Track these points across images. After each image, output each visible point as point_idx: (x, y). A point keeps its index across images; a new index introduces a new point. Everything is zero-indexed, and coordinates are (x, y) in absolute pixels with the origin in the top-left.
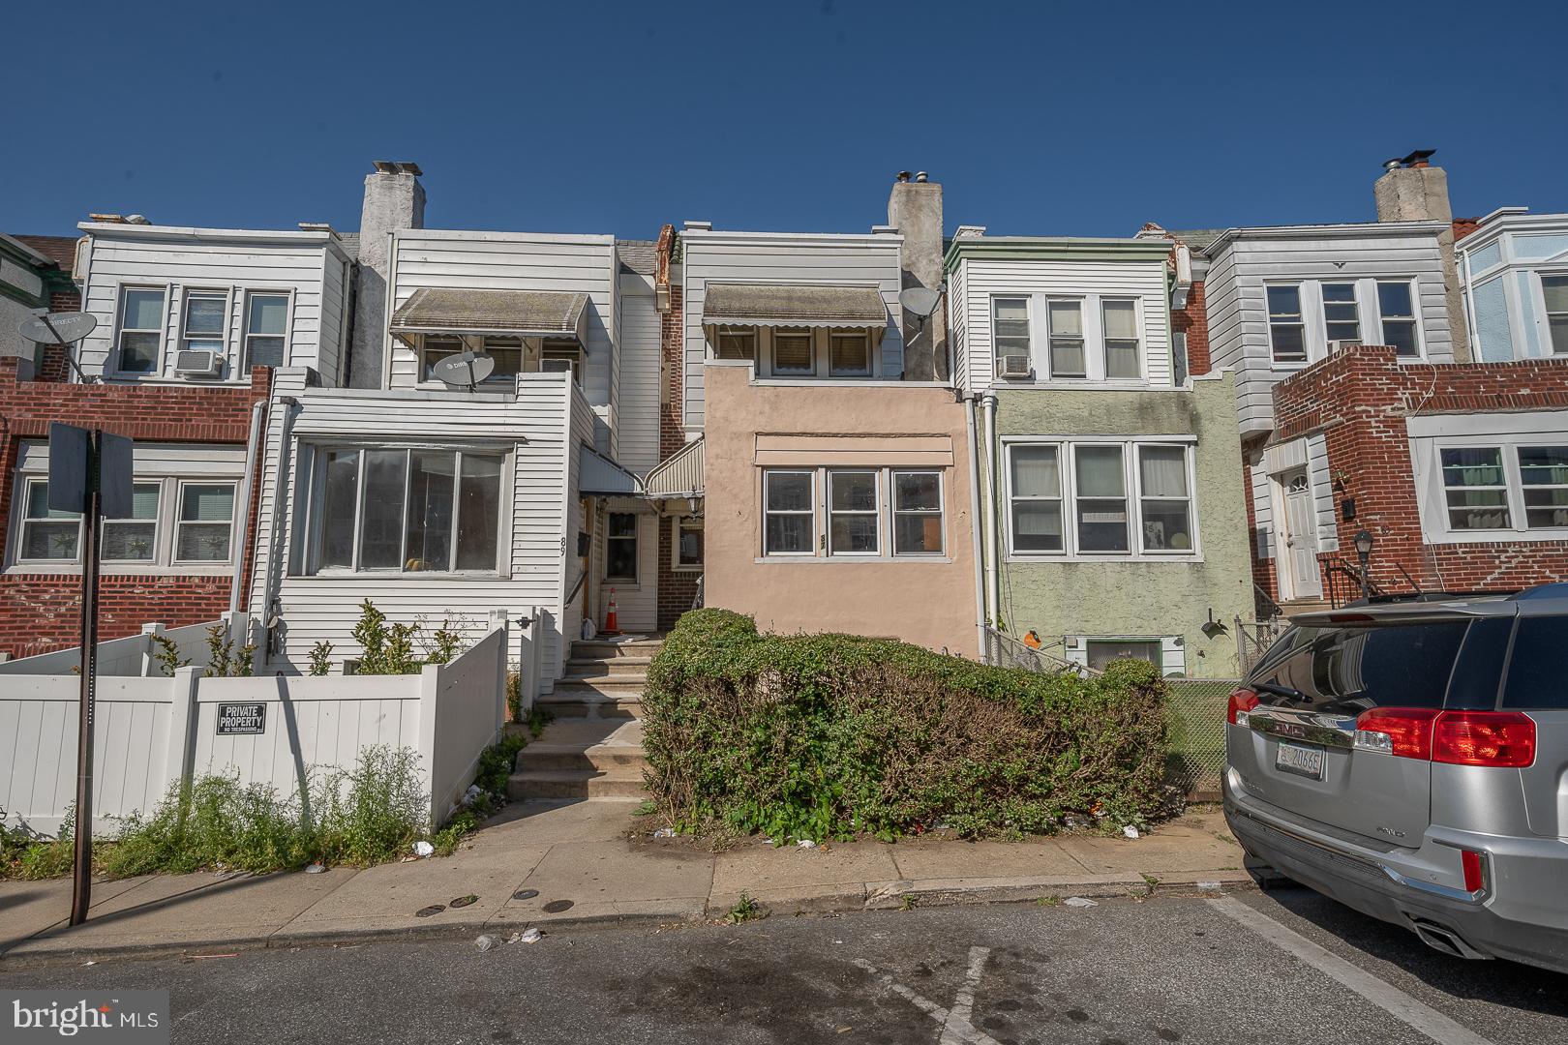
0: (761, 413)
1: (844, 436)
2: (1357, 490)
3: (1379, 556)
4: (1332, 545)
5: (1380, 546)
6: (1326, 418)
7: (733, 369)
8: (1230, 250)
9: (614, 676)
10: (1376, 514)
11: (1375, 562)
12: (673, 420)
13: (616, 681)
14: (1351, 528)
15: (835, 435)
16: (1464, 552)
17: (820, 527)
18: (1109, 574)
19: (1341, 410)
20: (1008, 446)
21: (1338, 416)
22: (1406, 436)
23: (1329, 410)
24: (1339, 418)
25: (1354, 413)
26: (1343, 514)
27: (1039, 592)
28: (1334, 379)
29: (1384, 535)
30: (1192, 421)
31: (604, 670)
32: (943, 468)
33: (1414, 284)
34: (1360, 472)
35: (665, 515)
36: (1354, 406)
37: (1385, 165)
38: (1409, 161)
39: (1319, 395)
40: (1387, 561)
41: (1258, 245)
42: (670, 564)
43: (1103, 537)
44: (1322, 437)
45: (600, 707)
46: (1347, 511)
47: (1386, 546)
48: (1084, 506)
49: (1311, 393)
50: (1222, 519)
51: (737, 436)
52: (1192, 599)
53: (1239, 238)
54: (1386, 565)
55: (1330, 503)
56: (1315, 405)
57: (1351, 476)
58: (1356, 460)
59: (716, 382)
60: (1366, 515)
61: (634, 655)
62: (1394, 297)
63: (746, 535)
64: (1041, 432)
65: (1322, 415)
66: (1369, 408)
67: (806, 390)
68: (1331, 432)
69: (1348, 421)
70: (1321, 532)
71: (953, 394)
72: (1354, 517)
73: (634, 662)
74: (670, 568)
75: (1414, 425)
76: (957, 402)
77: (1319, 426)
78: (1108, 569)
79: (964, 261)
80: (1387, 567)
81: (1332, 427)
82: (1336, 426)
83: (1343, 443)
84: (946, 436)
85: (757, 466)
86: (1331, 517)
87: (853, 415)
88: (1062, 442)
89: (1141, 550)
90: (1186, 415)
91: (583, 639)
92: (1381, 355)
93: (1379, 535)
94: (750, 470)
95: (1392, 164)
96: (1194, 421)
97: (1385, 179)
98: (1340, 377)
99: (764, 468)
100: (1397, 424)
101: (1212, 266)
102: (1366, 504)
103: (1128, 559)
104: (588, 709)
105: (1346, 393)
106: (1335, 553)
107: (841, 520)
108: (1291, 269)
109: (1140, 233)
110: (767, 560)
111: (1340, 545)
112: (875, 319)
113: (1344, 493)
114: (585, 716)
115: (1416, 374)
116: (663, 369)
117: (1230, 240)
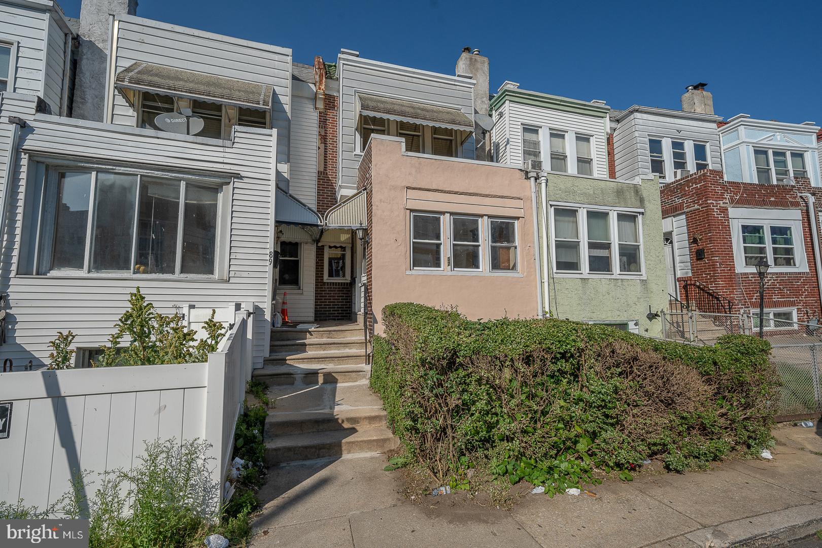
0: (410, 174)
1: (462, 194)
2: (706, 244)
3: (718, 279)
4: (687, 273)
5: (718, 273)
6: (688, 207)
7: (391, 142)
8: (632, 117)
9: (311, 353)
10: (718, 256)
11: (716, 281)
12: (330, 180)
13: (311, 357)
14: (701, 264)
15: (456, 193)
16: (751, 277)
17: (446, 252)
18: (604, 285)
19: (699, 202)
20: (553, 207)
21: (696, 205)
22: (728, 217)
23: (689, 203)
24: (696, 207)
25: (707, 203)
26: (697, 257)
27: (569, 295)
28: (694, 186)
29: (720, 267)
30: (641, 201)
31: (301, 349)
32: (518, 218)
33: (708, 145)
34: (709, 235)
36: (707, 200)
37: (686, 88)
38: (696, 88)
39: (683, 195)
40: (722, 281)
41: (645, 116)
42: (323, 277)
43: (600, 264)
44: (684, 216)
45: (304, 377)
46: (699, 255)
47: (721, 273)
48: (592, 246)
49: (678, 194)
50: (654, 256)
51: (394, 188)
52: (642, 300)
53: (637, 111)
54: (721, 283)
55: (687, 251)
56: (680, 200)
57: (703, 237)
58: (707, 228)
59: (380, 151)
60: (712, 257)
61: (317, 338)
62: (700, 151)
63: (400, 255)
64: (570, 201)
65: (685, 205)
66: (713, 202)
67: (439, 162)
68: (690, 214)
69: (702, 208)
70: (679, 267)
71: (523, 174)
72: (703, 258)
73: (320, 342)
74: (323, 280)
75: (733, 212)
76: (525, 179)
77: (683, 211)
78: (603, 283)
79: (507, 102)
80: (722, 284)
81: (692, 211)
82: (694, 210)
83: (698, 220)
84: (519, 199)
85: (407, 209)
86: (688, 258)
87: (467, 181)
88: (580, 208)
89: (618, 272)
90: (638, 198)
91: (274, 327)
92: (718, 175)
93: (718, 268)
94: (403, 212)
95: (690, 88)
96: (642, 201)
97: (687, 95)
98: (699, 185)
99: (411, 211)
100: (724, 211)
101: (619, 126)
102: (711, 252)
103: (613, 277)
104: (294, 379)
105: (702, 193)
106: (690, 277)
107: (459, 248)
108: (660, 131)
109: (594, 100)
110: (413, 272)
111: (692, 273)
112: (468, 126)
113: (698, 246)
114: (293, 384)
115: (731, 186)
116: (319, 148)
117: (632, 112)
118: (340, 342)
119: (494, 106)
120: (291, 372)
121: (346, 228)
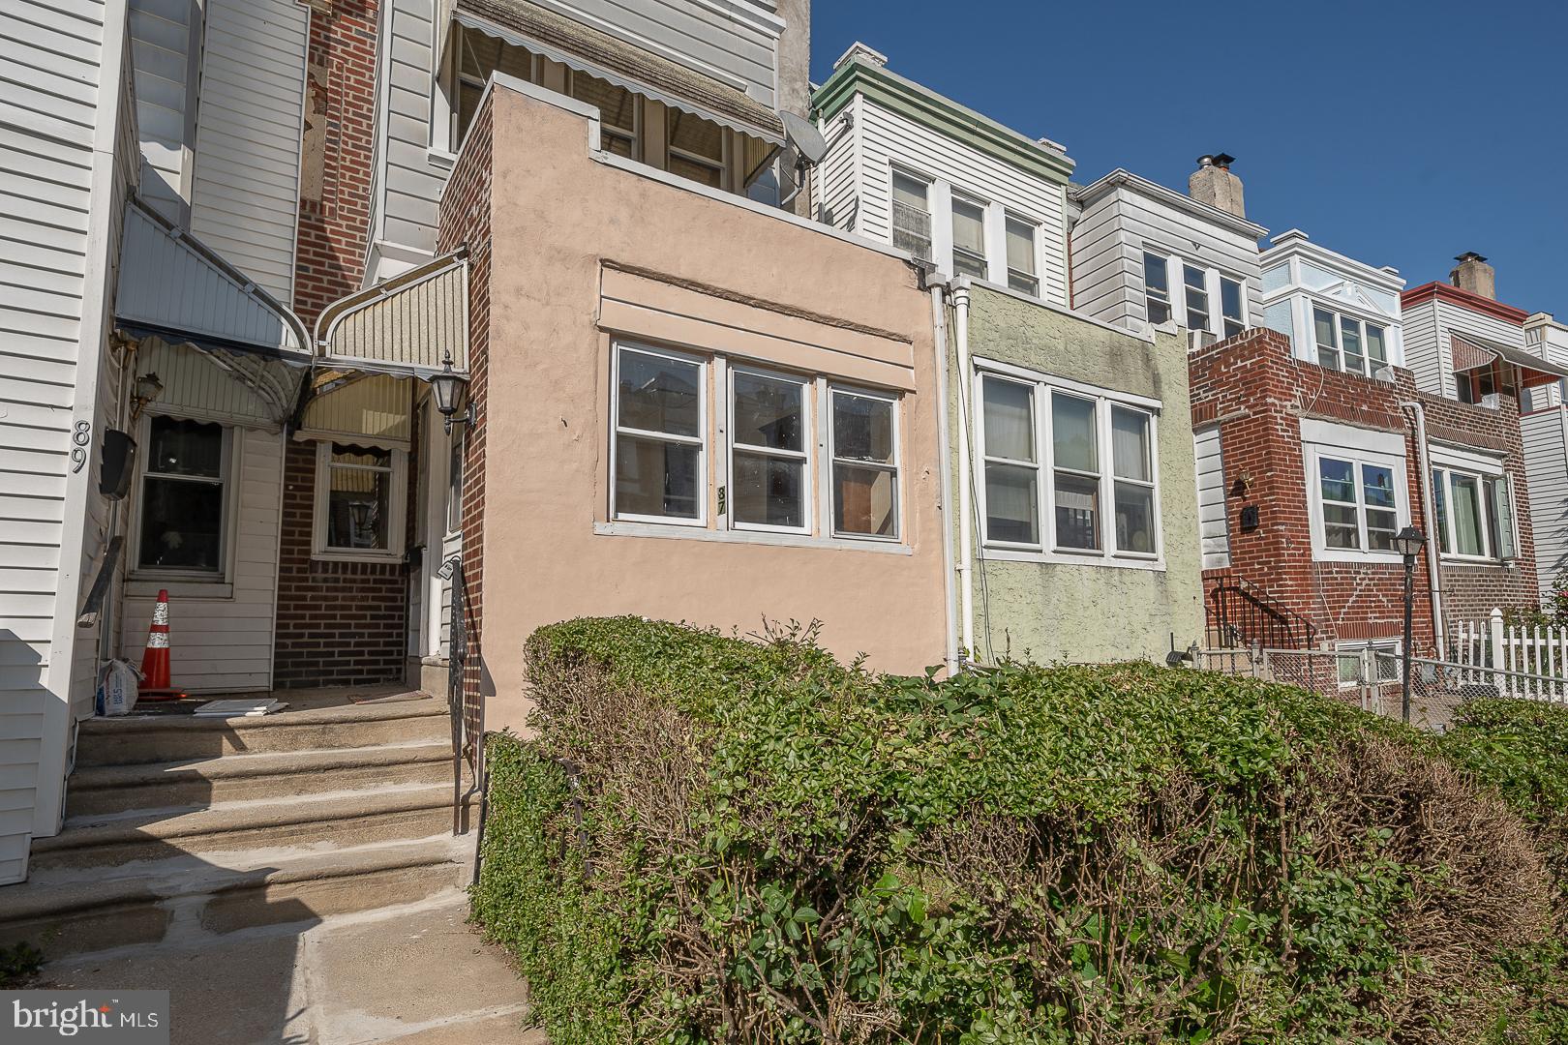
0: (612, 221)
1: (760, 304)
2: (1262, 496)
3: (1285, 573)
4: (1220, 561)
5: (1285, 561)
6: (1225, 410)
7: (555, 112)
8: (1113, 197)
9: (227, 806)
10: (1283, 524)
11: (1282, 579)
12: (327, 239)
14: (1251, 540)
15: (745, 300)
16: (1337, 572)
17: (713, 471)
18: (1086, 582)
19: (1248, 401)
20: (980, 374)
21: (1243, 407)
22: (1299, 438)
23: (1228, 401)
24: (1244, 410)
25: (1266, 404)
26: (1242, 523)
27: (1016, 606)
28: (1239, 364)
29: (1288, 549)
30: (1155, 383)
31: (196, 793)
32: (900, 393)
33: (1243, 284)
34: (1269, 474)
35: (300, 436)
36: (1265, 397)
37: (1199, 161)
38: (1216, 162)
39: (1215, 382)
40: (1291, 579)
41: (1138, 200)
42: (308, 543)
43: (1077, 533)
44: (1215, 433)
46: (1247, 521)
47: (1289, 561)
48: (1063, 482)
49: (1204, 381)
50: (1179, 516)
51: (561, 256)
53: (1123, 184)
54: (1290, 583)
55: (1220, 511)
56: (1210, 393)
57: (1256, 479)
58: (1265, 460)
59: (520, 130)
60: (1273, 525)
61: (273, 748)
62: (1230, 293)
63: (577, 471)
64: (1017, 362)
65: (1219, 406)
66: (1276, 402)
67: (698, 201)
68: (1231, 427)
69: (1255, 413)
70: (1205, 546)
71: (913, 274)
72: (1256, 527)
74: (308, 552)
75: (1312, 429)
76: (919, 288)
77: (1215, 420)
78: (1085, 576)
79: (858, 98)
80: (1292, 586)
81: (1233, 421)
82: (1238, 419)
83: (1246, 441)
84: (905, 340)
85: (602, 329)
86: (1221, 527)
87: (775, 271)
88: (1038, 382)
89: (1114, 551)
90: (1149, 375)
91: (100, 710)
92: (1283, 344)
93: (1283, 549)
94: (589, 334)
95: (1206, 160)
96: (1156, 381)
97: (1200, 175)
98: (1248, 362)
99: (616, 336)
100: (1293, 423)
101: (1083, 216)
102: (1275, 512)
103: (1103, 562)
104: (169, 916)
105: (1255, 381)
106: (1228, 569)
107: (748, 463)
108: (1163, 237)
109: (1043, 140)
110: (617, 528)
111: (1231, 561)
112: (769, 128)
113: (1245, 499)
115: (1304, 372)
116: (308, 126)
117: (1113, 186)
118: (361, 760)
119: (823, 108)
120: (154, 887)
121: (394, 373)
